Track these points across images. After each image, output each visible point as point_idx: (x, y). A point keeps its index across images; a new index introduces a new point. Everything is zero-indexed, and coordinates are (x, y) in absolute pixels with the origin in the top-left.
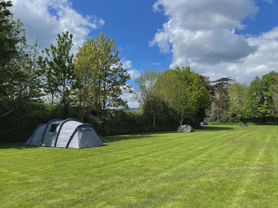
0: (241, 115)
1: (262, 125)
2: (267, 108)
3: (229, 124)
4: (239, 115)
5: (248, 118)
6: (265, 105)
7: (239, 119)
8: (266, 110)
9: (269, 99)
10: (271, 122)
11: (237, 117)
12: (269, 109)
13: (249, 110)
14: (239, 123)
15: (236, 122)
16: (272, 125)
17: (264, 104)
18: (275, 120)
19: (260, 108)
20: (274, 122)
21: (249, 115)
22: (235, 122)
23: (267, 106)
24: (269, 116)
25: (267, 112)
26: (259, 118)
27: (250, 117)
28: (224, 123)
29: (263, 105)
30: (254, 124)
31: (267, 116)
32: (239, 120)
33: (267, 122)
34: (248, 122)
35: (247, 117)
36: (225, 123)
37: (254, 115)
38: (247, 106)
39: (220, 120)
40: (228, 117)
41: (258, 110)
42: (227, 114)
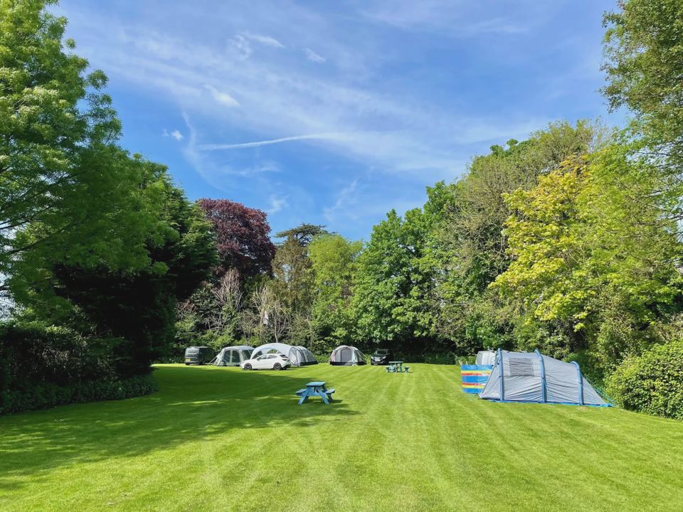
0: (347, 329)
2: (418, 309)
4: (340, 332)
5: (366, 340)
6: (412, 300)
8: (415, 317)
9: (423, 281)
11: (334, 337)
12: (424, 313)
17: (409, 297)
19: (400, 310)
22: (327, 353)
23: (418, 303)
24: (424, 334)
25: (420, 323)
27: (370, 340)
29: (407, 301)
37: (383, 333)
40: (306, 337)
41: (393, 317)
42: (306, 326)
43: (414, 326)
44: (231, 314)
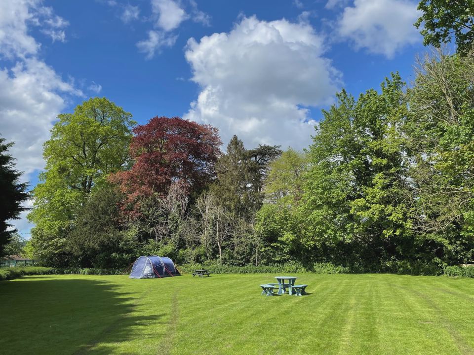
0: (295, 233)
1: (366, 272)
2: (386, 201)
3: (255, 272)
4: (287, 236)
5: (319, 245)
6: (376, 190)
7: (286, 250)
8: (382, 211)
9: (388, 167)
10: (399, 263)
11: (282, 242)
12: (395, 206)
13: (318, 214)
14: (287, 266)
15: (279, 262)
16: (406, 272)
17: (372, 186)
18: (417, 252)
19: (361, 202)
20: (413, 260)
21: (321, 234)
22: (275, 262)
23: (385, 193)
24: (398, 233)
25: (390, 218)
26: (355, 245)
27: (324, 244)
28: (239, 265)
29: (369, 190)
30: (340, 268)
31: (387, 233)
32: (287, 253)
33: (385, 259)
34: (320, 261)
35: (312, 243)
36: (243, 265)
37: (338, 233)
38: (312, 198)
39: (227, 256)
40: (251, 244)
41: (352, 212)
42: (250, 231)
43: (382, 223)
44: (177, 222)
